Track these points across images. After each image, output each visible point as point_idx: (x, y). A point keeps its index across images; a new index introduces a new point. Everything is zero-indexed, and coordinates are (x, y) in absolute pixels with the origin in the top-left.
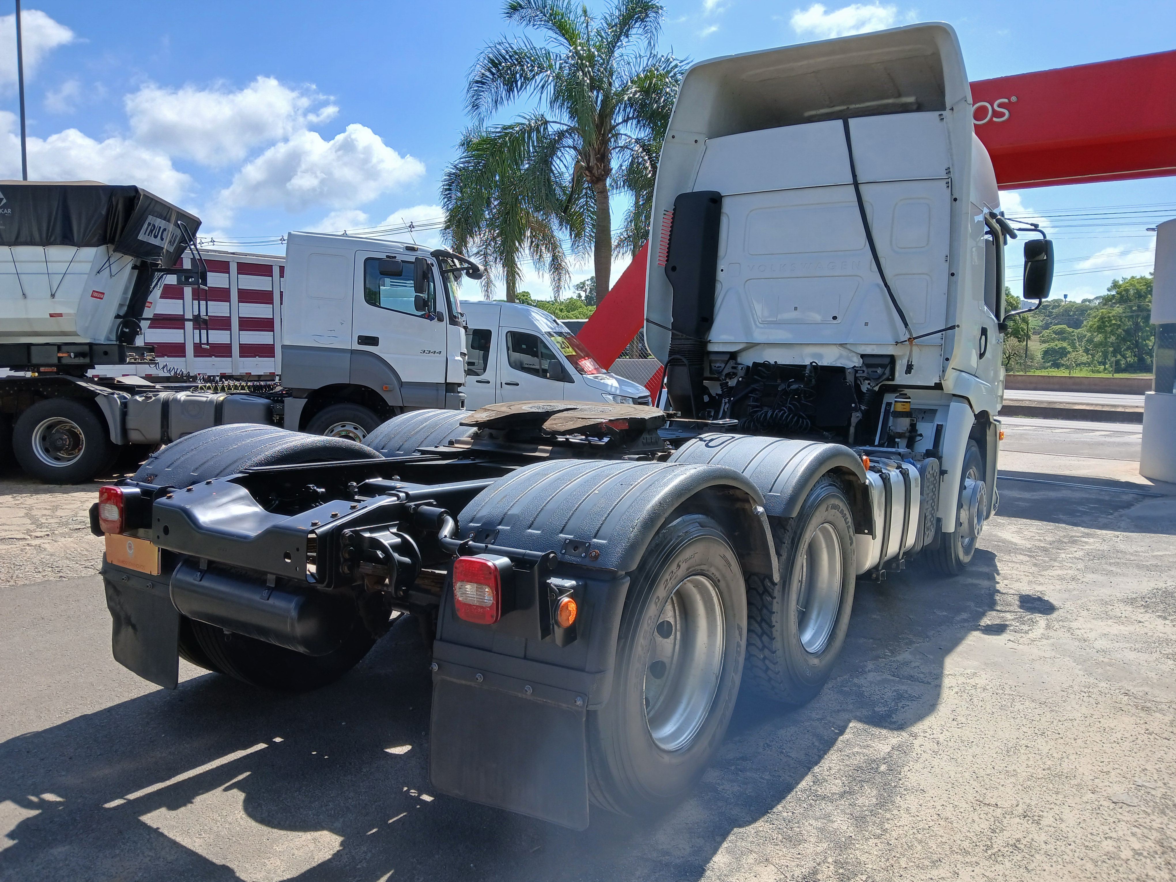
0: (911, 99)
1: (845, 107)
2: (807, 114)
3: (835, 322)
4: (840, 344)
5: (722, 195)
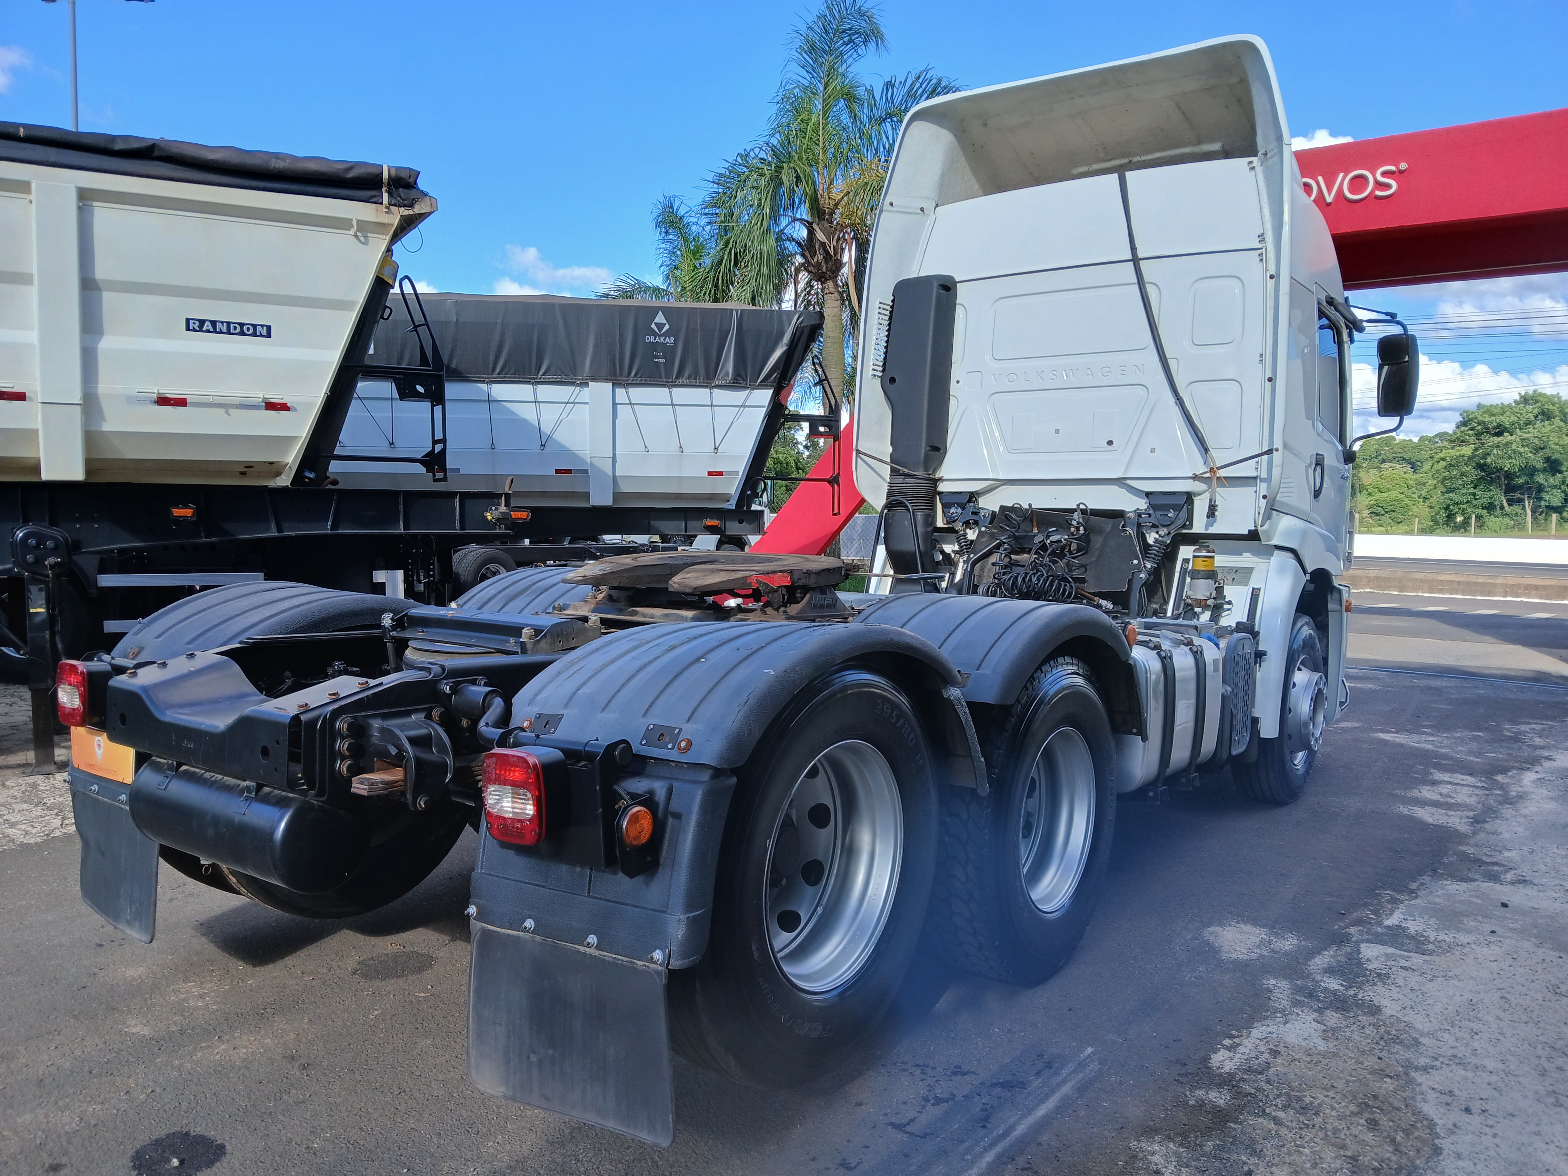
0: (1216, 147)
2: (1075, 171)
3: (1110, 448)
4: (1118, 479)
5: (957, 280)
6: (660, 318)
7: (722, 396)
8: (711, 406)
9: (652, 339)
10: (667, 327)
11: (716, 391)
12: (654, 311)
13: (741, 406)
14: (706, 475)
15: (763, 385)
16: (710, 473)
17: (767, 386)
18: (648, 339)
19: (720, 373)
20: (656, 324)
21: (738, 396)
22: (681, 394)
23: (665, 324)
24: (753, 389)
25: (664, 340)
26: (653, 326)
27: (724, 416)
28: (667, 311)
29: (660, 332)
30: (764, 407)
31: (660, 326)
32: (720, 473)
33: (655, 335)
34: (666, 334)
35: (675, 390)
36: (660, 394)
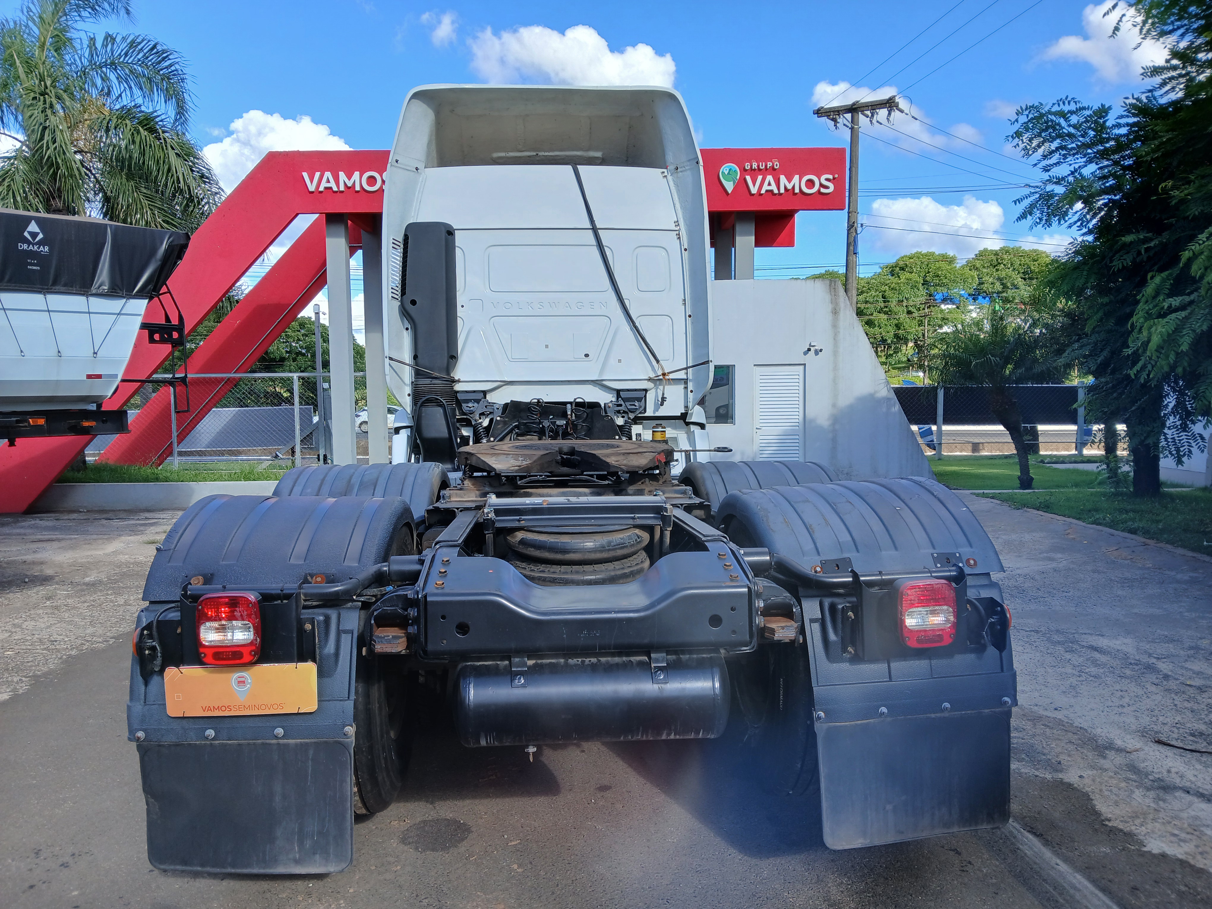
0: (599, 154)
1: (535, 154)
2: (495, 155)
3: (587, 359)
4: (592, 381)
5: (455, 228)
6: (33, 227)
7: (97, 304)
8: (89, 313)
9: (25, 246)
10: (41, 236)
11: (91, 299)
12: (27, 220)
13: (118, 314)
14: (85, 378)
15: (140, 295)
16: (89, 377)
17: (142, 296)
18: (21, 246)
19: (96, 284)
20: (29, 232)
21: (115, 305)
22: (57, 301)
23: (39, 233)
24: (128, 299)
25: (39, 248)
26: (26, 234)
27: (102, 323)
28: (39, 221)
29: (34, 240)
30: (140, 315)
31: (34, 235)
32: (99, 376)
33: (29, 243)
34: (40, 243)
35: (49, 297)
36: (34, 300)
